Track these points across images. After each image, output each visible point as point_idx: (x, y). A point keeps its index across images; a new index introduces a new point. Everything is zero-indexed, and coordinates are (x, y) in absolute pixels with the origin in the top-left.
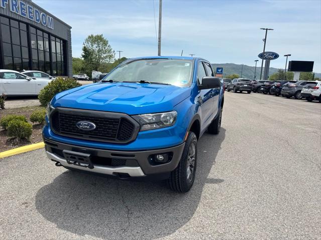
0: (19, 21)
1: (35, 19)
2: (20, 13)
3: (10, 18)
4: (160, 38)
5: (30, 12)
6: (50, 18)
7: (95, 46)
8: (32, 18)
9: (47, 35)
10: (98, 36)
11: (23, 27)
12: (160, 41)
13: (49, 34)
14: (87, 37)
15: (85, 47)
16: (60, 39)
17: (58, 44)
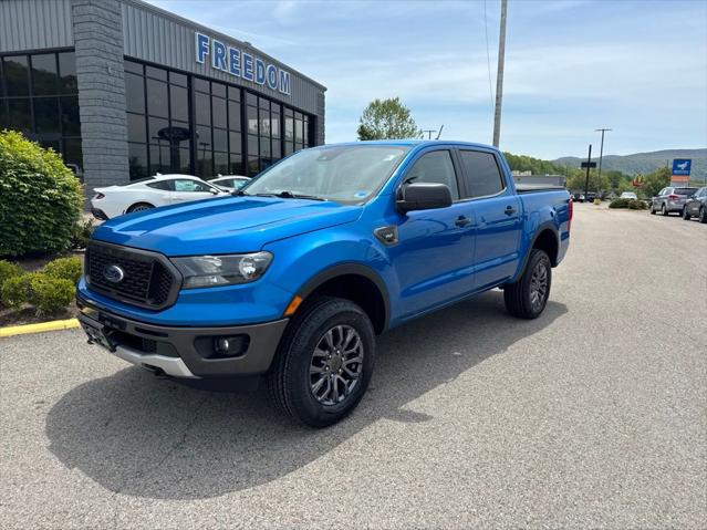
0: (228, 85)
1: (255, 77)
2: (228, 70)
3: (211, 80)
4: (499, 98)
5: (247, 66)
6: (285, 73)
7: (382, 122)
8: (250, 77)
9: (279, 106)
10: (389, 102)
11: (235, 94)
12: (498, 104)
13: (282, 104)
14: (368, 106)
15: (362, 127)
16: (304, 113)
17: (299, 124)
